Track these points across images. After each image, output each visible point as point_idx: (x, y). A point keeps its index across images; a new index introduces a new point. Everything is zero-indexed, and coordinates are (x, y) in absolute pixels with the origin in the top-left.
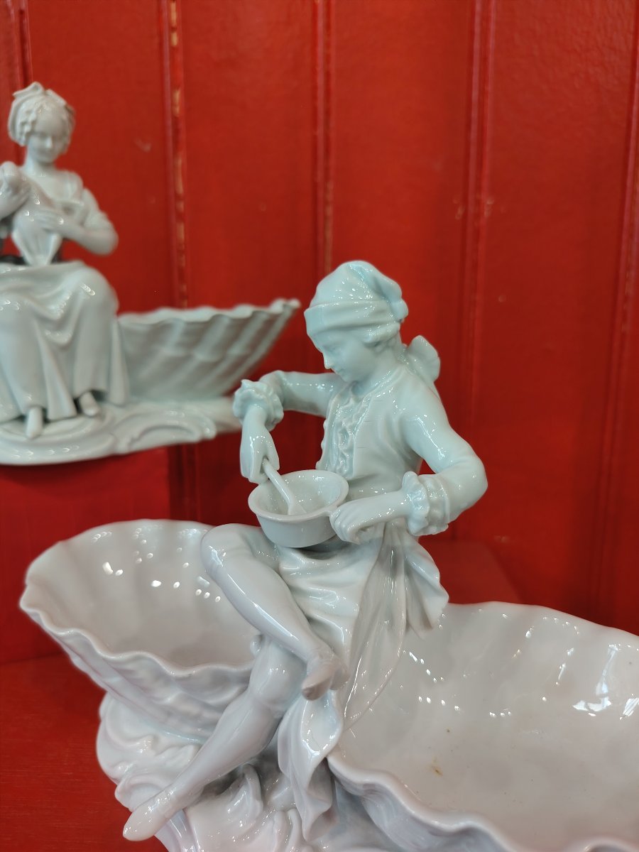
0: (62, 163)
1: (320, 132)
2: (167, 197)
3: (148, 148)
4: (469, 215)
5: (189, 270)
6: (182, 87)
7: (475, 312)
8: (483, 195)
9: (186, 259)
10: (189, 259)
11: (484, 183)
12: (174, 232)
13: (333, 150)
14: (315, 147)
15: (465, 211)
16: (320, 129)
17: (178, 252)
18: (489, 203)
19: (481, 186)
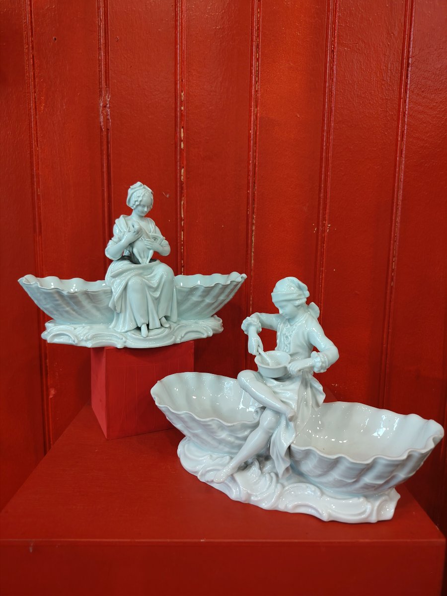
0: (149, 215)
1: (250, 191)
2: (177, 219)
3: (168, 196)
4: (320, 231)
5: (185, 254)
6: (185, 168)
7: (322, 275)
8: (326, 222)
9: (183, 249)
10: (185, 248)
11: (327, 217)
12: (179, 235)
13: (256, 200)
14: (248, 198)
15: (318, 229)
16: (250, 190)
17: (182, 245)
18: (329, 225)
19: (325, 218)
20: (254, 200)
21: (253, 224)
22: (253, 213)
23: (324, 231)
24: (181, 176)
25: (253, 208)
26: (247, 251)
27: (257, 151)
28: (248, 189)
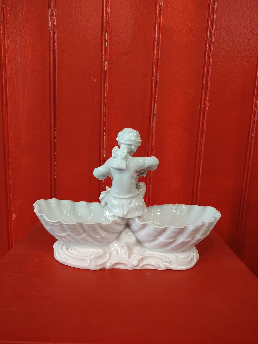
2: (101, 97)
3: (95, 80)
4: (202, 108)
5: (107, 122)
6: (108, 60)
7: (202, 140)
8: (207, 102)
9: (106, 119)
10: (107, 118)
11: (208, 98)
12: (102, 109)
13: (158, 85)
14: (152, 84)
15: (201, 107)
16: (154, 77)
17: (104, 116)
18: (209, 104)
19: (206, 99)
20: (156, 85)
21: (155, 102)
22: (155, 94)
23: (205, 108)
24: (105, 66)
25: (155, 91)
26: (150, 121)
27: (160, 49)
28: (152, 77)
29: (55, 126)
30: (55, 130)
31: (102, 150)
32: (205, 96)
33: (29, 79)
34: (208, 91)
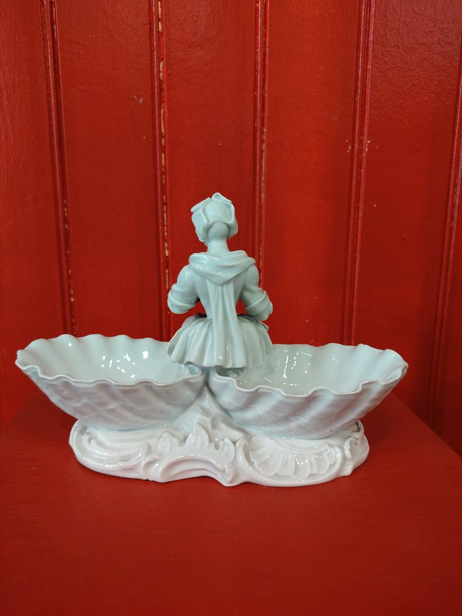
1: (258, 93)
2: (154, 135)
3: (141, 101)
4: (356, 150)
5: (168, 185)
6: (165, 59)
7: (358, 214)
8: (365, 137)
9: (165, 178)
10: (168, 178)
11: (366, 130)
12: (158, 158)
13: (267, 106)
14: (255, 104)
15: (353, 147)
16: (259, 91)
17: (162, 173)
18: (369, 142)
19: (363, 131)
20: (263, 106)
21: (262, 141)
22: (263, 125)
23: (361, 151)
24: (159, 72)
25: (263, 118)
26: (255, 180)
27: (268, 33)
28: (255, 90)
29: (64, 196)
30: (65, 206)
31: (161, 241)
32: (361, 127)
33: (6, 103)
34: (367, 116)
